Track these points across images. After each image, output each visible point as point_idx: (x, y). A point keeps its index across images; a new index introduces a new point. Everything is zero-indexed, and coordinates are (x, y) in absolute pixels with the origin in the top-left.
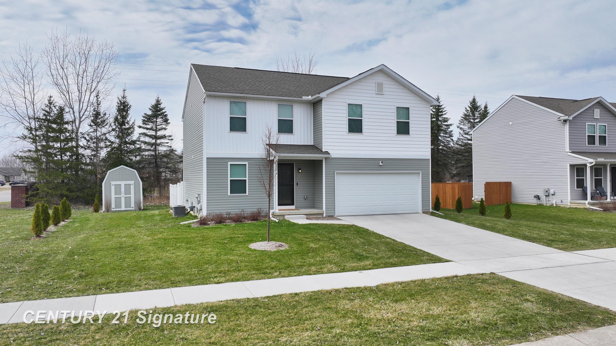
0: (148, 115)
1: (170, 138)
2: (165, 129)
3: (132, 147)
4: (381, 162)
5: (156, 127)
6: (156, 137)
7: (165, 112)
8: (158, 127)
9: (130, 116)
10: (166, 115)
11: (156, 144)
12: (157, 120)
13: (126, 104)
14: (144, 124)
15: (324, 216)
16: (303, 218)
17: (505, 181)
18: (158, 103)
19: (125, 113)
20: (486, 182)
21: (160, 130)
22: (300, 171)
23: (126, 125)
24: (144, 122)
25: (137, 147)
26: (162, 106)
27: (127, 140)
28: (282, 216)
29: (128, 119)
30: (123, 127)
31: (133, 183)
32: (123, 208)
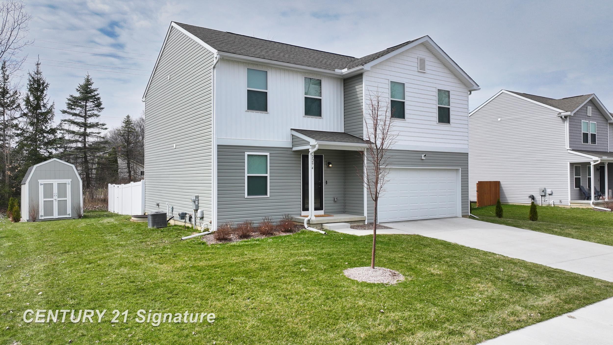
0: (75, 98)
1: (104, 127)
2: (97, 116)
3: (51, 137)
4: (423, 155)
5: (86, 113)
6: (85, 125)
7: (98, 94)
8: (88, 112)
9: (47, 97)
10: (99, 99)
11: (85, 135)
12: (87, 104)
13: (41, 82)
14: (69, 108)
15: (366, 223)
16: (347, 227)
17: (494, 181)
18: (88, 82)
19: (39, 93)
20: (479, 182)
21: (90, 116)
22: (331, 166)
23: (42, 108)
24: (70, 106)
25: (58, 137)
26: (93, 87)
27: (44, 128)
28: (319, 225)
29: (45, 101)
30: (39, 111)
31: (70, 182)
32: (56, 216)
